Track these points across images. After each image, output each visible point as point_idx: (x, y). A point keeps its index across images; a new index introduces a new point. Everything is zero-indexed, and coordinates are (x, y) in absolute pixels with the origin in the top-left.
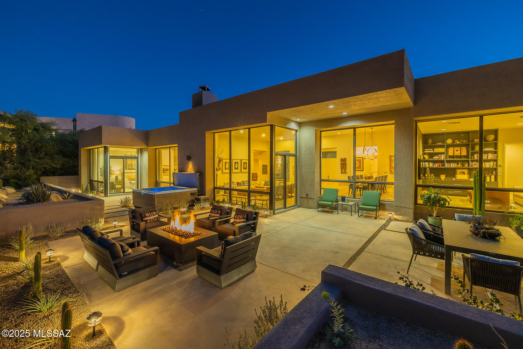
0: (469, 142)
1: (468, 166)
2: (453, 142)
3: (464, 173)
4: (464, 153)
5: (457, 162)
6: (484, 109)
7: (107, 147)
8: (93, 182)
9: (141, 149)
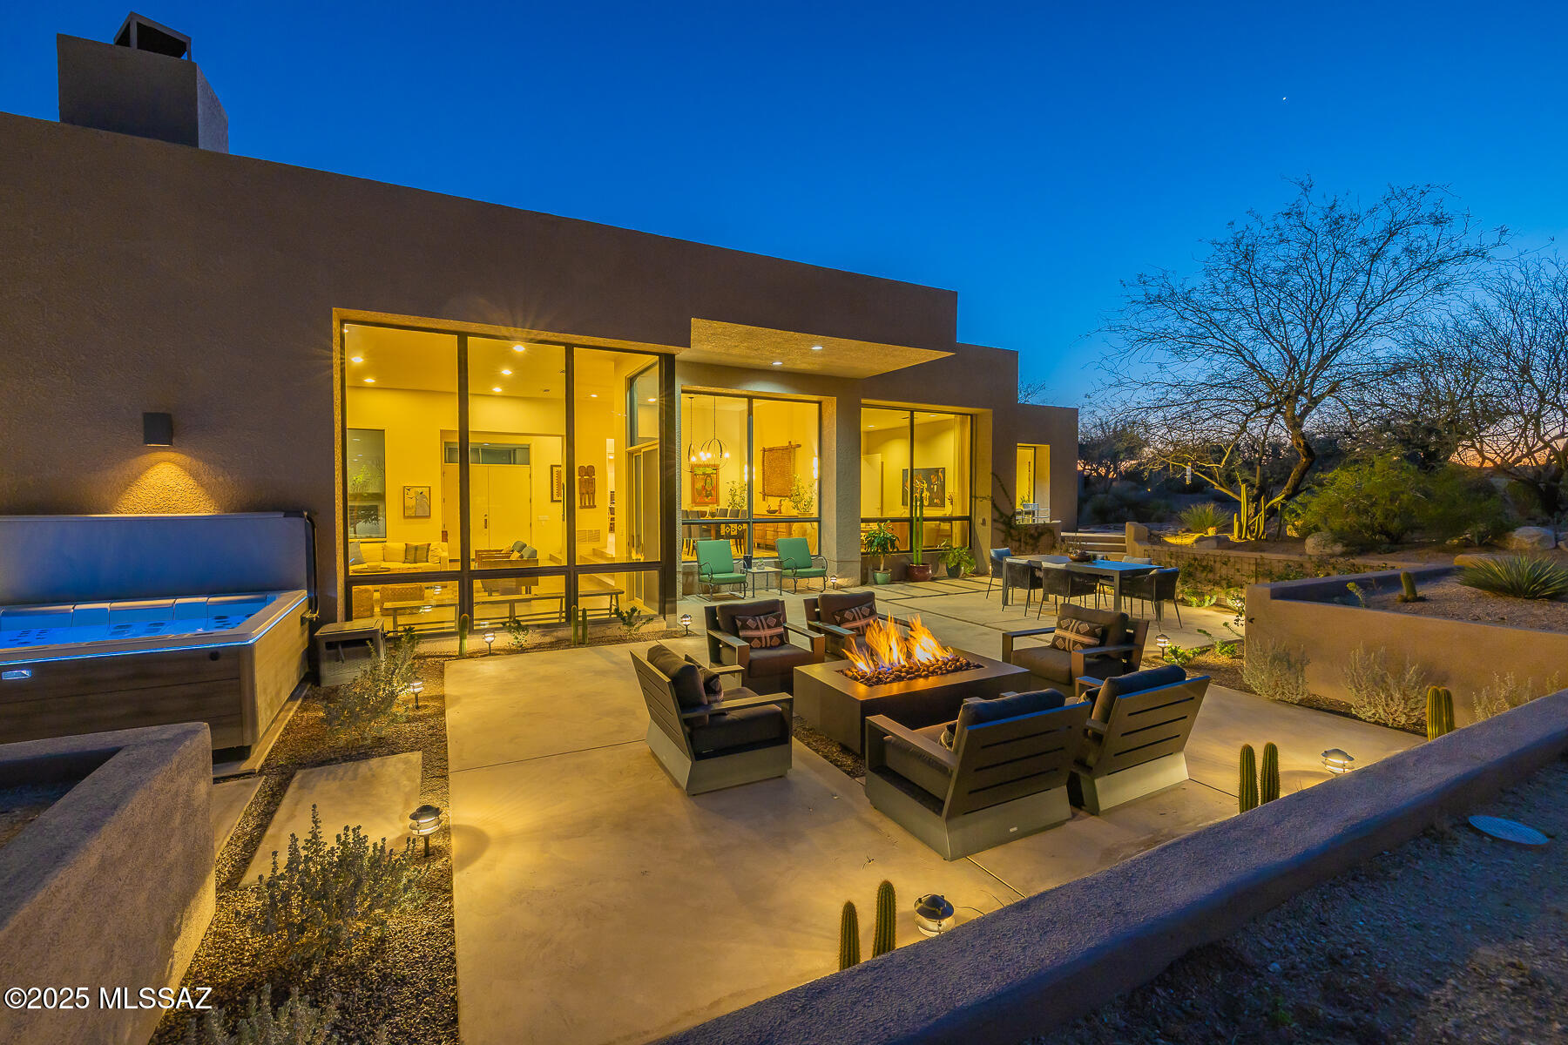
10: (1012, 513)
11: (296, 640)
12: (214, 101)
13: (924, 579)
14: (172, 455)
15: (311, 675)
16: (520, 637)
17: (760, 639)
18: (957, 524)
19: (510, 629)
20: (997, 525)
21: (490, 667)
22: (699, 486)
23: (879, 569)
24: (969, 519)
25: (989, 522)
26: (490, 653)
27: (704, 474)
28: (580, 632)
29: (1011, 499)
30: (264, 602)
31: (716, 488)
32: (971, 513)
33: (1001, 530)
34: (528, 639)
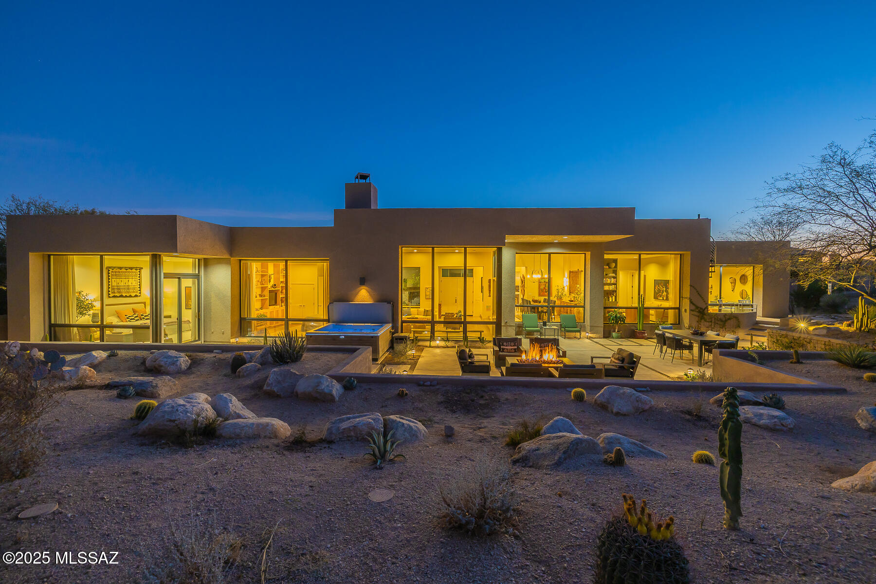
7: (160, 255)
8: (57, 328)
9: (205, 259)
10: (705, 306)
11: (388, 337)
12: (375, 189)
13: (642, 338)
14: (364, 287)
15: (391, 347)
16: (447, 343)
17: (507, 349)
18: (670, 312)
19: (444, 340)
20: (693, 313)
21: (438, 351)
23: (615, 331)
24: (679, 309)
25: (688, 311)
26: (438, 347)
28: (466, 344)
29: (705, 299)
30: (382, 326)
32: (680, 306)
33: (697, 316)
34: (450, 344)
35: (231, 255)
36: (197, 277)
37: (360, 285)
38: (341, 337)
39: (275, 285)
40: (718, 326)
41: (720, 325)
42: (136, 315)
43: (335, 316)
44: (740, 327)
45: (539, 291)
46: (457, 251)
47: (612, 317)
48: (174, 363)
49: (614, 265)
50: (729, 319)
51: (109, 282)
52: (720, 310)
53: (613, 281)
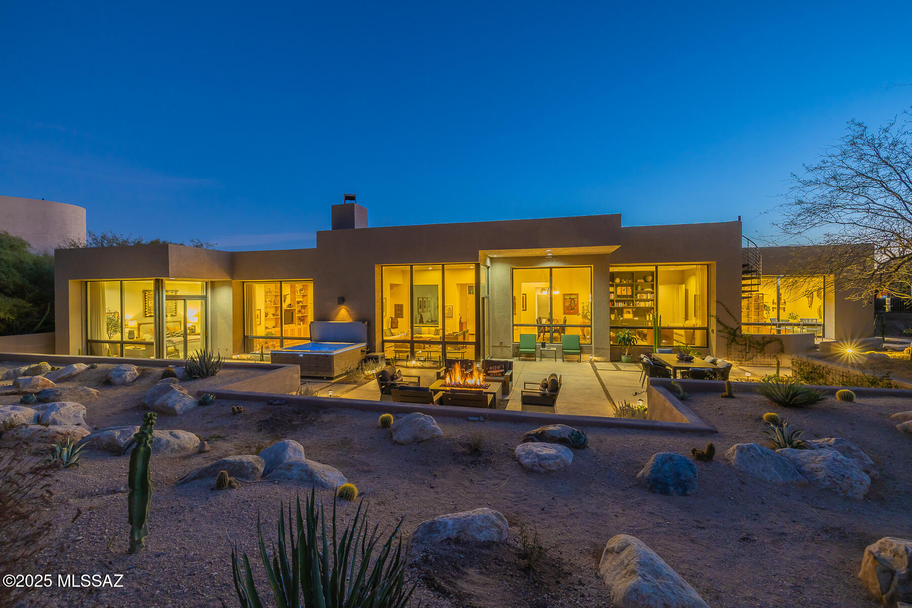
0: (633, 282)
1: (633, 305)
2: (621, 282)
3: (629, 312)
4: (630, 293)
5: (624, 302)
6: (658, 262)
7: (162, 280)
8: (93, 344)
9: (212, 282)
10: (738, 326)
11: (358, 356)
14: (344, 306)
16: (423, 364)
18: (698, 332)
19: (421, 361)
20: (722, 334)
22: (567, 304)
23: (625, 355)
24: (707, 329)
25: (716, 331)
26: (414, 367)
27: (570, 298)
29: (736, 317)
31: (577, 305)
32: (708, 326)
33: (725, 338)
34: (427, 364)
35: (232, 278)
36: (205, 298)
37: (339, 304)
38: (300, 355)
39: (290, 305)
40: (755, 350)
41: (756, 349)
42: (168, 333)
43: (316, 336)
44: (784, 352)
45: (564, 309)
46: (430, 268)
47: (619, 339)
48: (120, 376)
49: (650, 278)
50: (769, 342)
51: (146, 303)
52: (779, 331)
53: (650, 296)
